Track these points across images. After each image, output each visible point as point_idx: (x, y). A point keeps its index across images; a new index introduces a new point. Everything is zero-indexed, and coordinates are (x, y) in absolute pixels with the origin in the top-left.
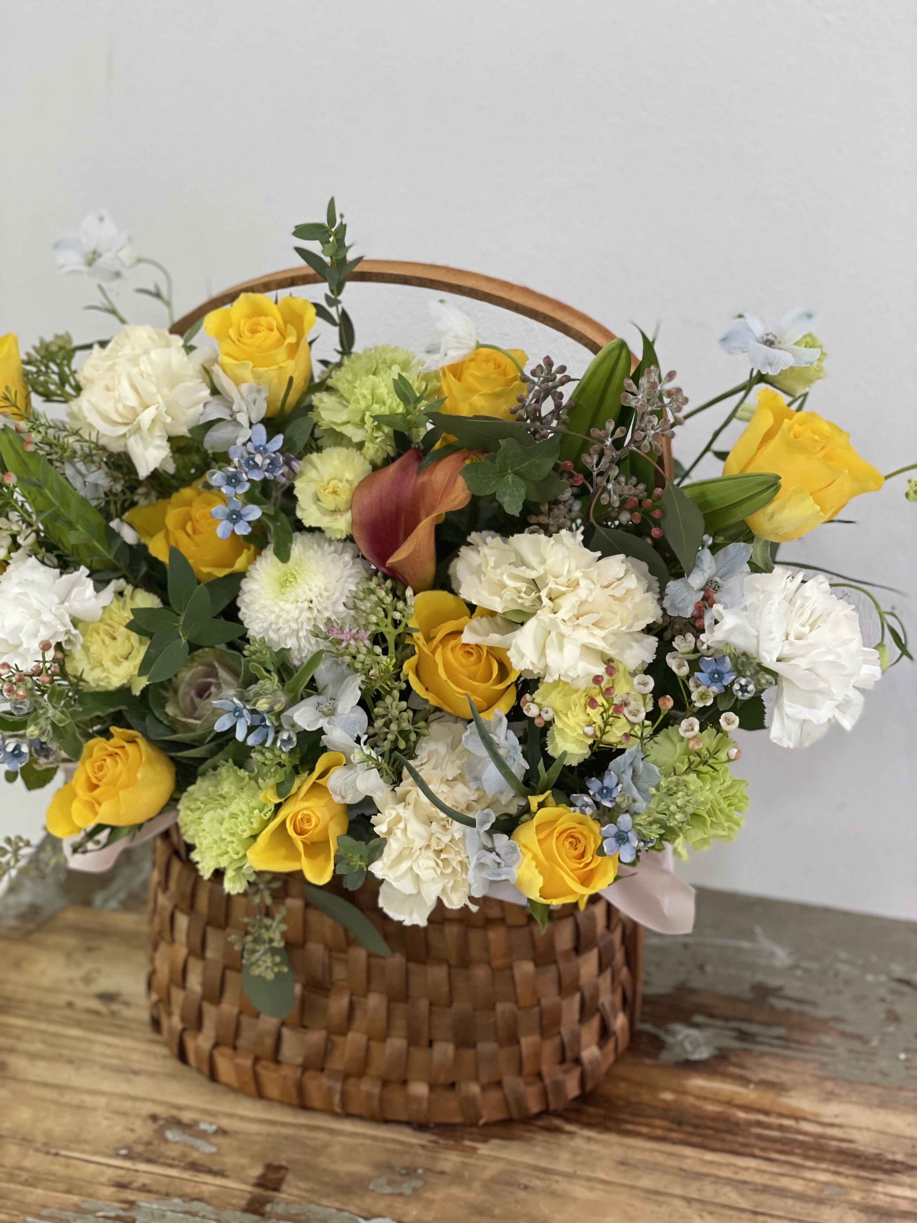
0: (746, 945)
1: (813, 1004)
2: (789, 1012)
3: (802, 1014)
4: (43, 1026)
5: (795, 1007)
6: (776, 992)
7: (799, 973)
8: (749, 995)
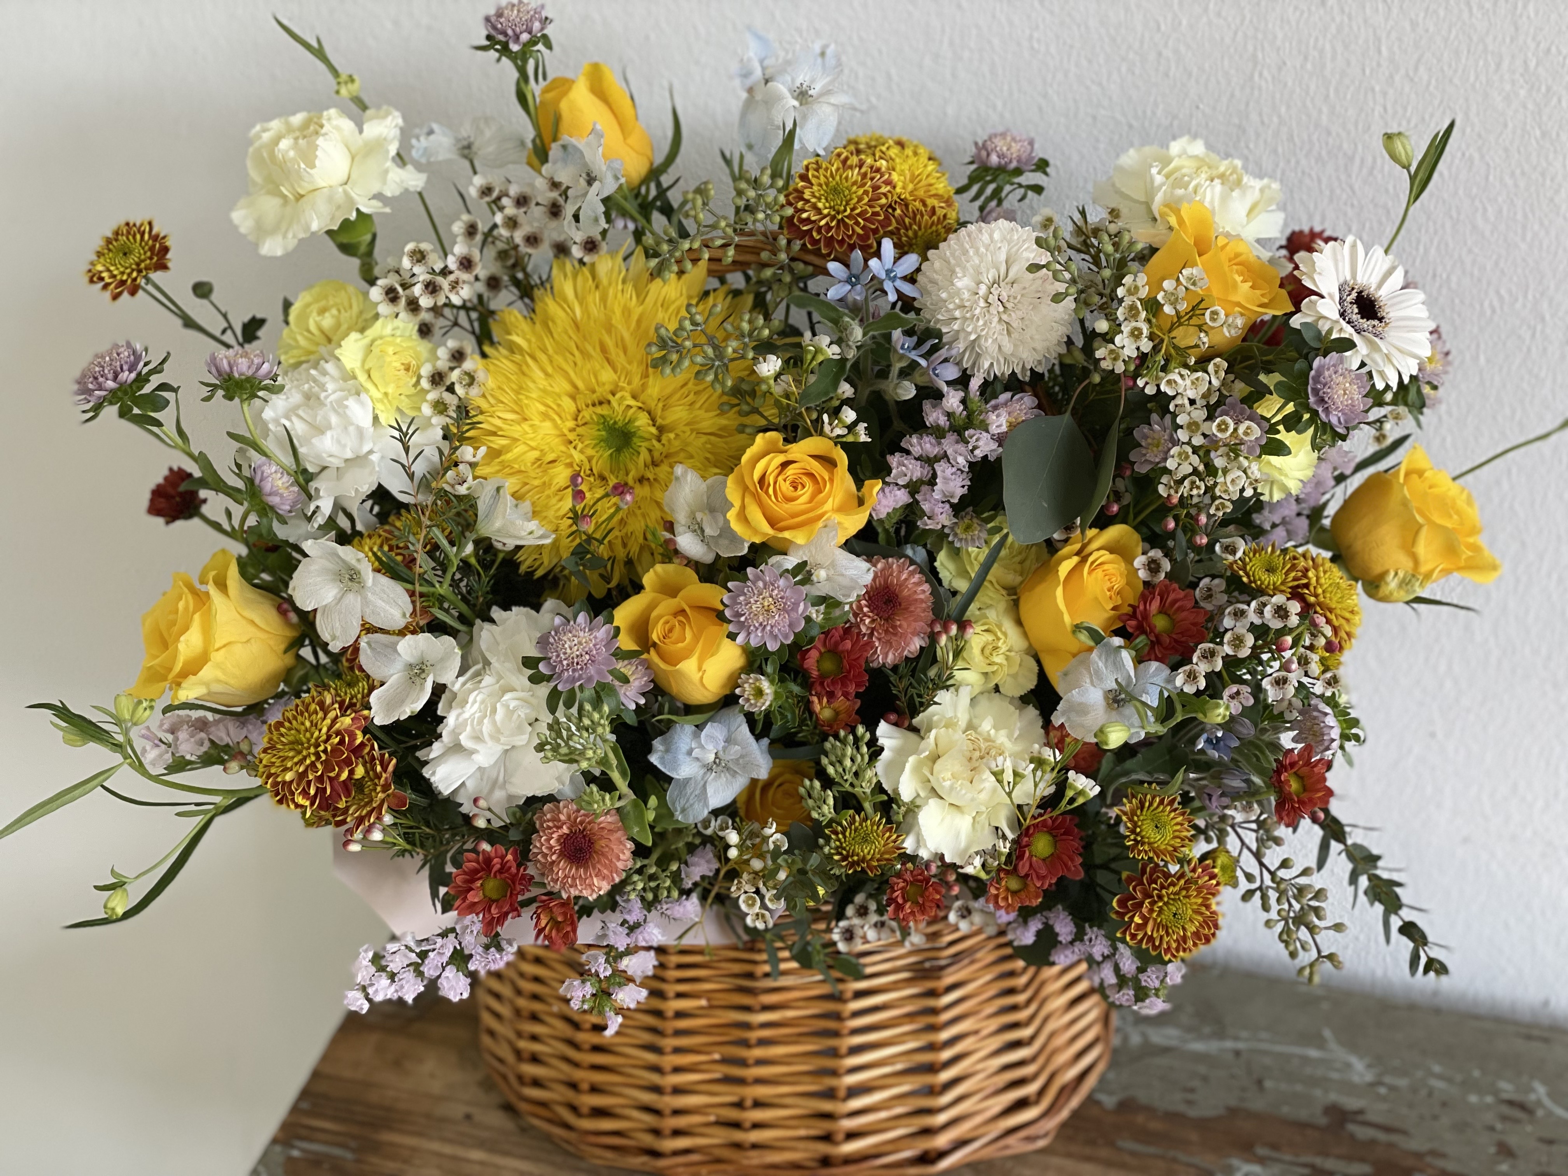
0: (1313, 1053)
1: (1404, 1132)
2: (1373, 1142)
3: (1391, 1145)
4: (436, 1146)
5: (1382, 1136)
6: (1356, 1116)
7: (1383, 1090)
8: (1323, 1121)
